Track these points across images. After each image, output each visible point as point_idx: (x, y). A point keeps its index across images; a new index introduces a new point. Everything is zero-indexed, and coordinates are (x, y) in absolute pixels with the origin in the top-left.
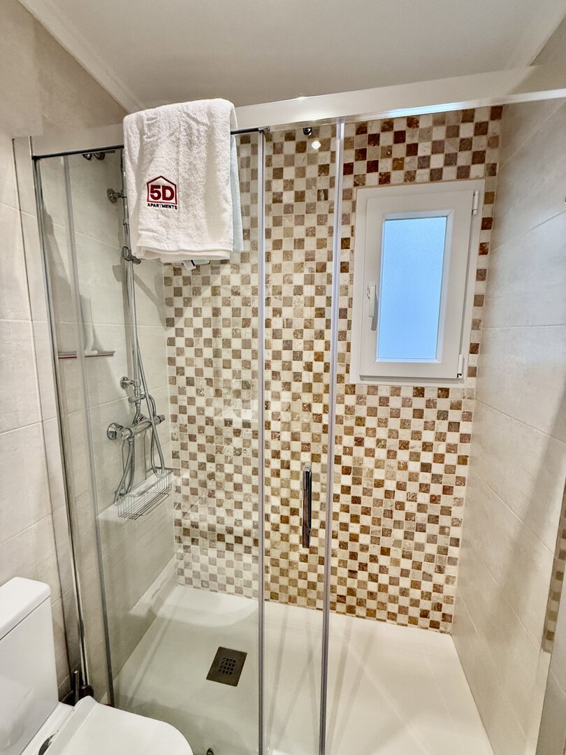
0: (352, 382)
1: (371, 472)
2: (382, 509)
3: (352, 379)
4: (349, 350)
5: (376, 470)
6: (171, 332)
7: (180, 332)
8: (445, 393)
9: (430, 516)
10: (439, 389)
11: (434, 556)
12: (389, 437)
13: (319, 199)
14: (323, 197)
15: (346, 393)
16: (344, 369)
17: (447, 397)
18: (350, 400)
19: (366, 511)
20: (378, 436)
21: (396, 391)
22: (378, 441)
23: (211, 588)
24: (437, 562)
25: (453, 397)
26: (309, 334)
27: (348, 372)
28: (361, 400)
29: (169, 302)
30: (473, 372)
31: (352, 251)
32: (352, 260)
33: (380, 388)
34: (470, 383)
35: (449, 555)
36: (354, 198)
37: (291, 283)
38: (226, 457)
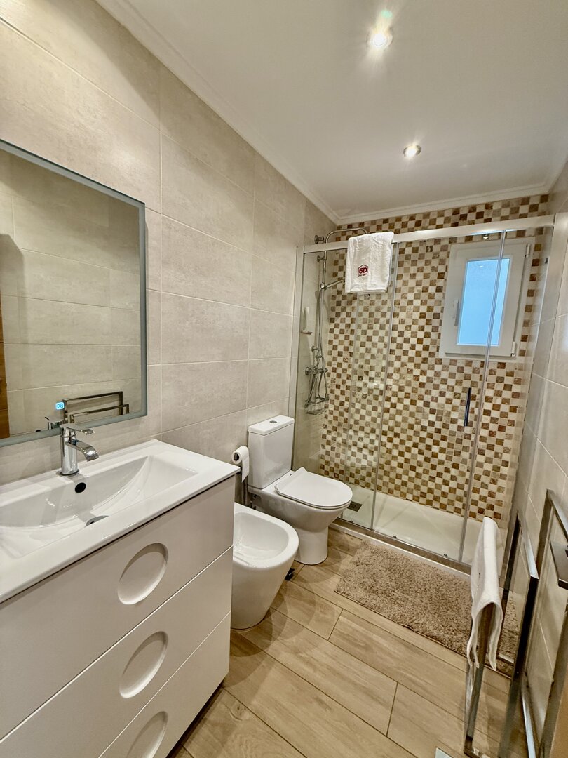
0: (440, 357)
1: (449, 414)
2: (455, 438)
3: (441, 355)
4: (439, 338)
5: (452, 412)
6: (332, 326)
7: (337, 326)
8: (502, 366)
9: (488, 444)
10: (499, 363)
11: (490, 472)
12: (463, 392)
13: (427, 251)
14: (429, 250)
15: (436, 364)
16: (436, 349)
17: (504, 368)
18: (438, 368)
19: (444, 438)
20: (455, 391)
21: (469, 364)
22: (455, 394)
23: (340, 478)
24: (492, 476)
25: (508, 368)
26: (414, 328)
27: (438, 351)
28: (445, 368)
29: (333, 309)
30: (523, 353)
31: (446, 280)
32: (445, 285)
33: (458, 361)
34: (520, 360)
35: (501, 472)
36: (449, 250)
37: (406, 298)
38: (357, 399)
